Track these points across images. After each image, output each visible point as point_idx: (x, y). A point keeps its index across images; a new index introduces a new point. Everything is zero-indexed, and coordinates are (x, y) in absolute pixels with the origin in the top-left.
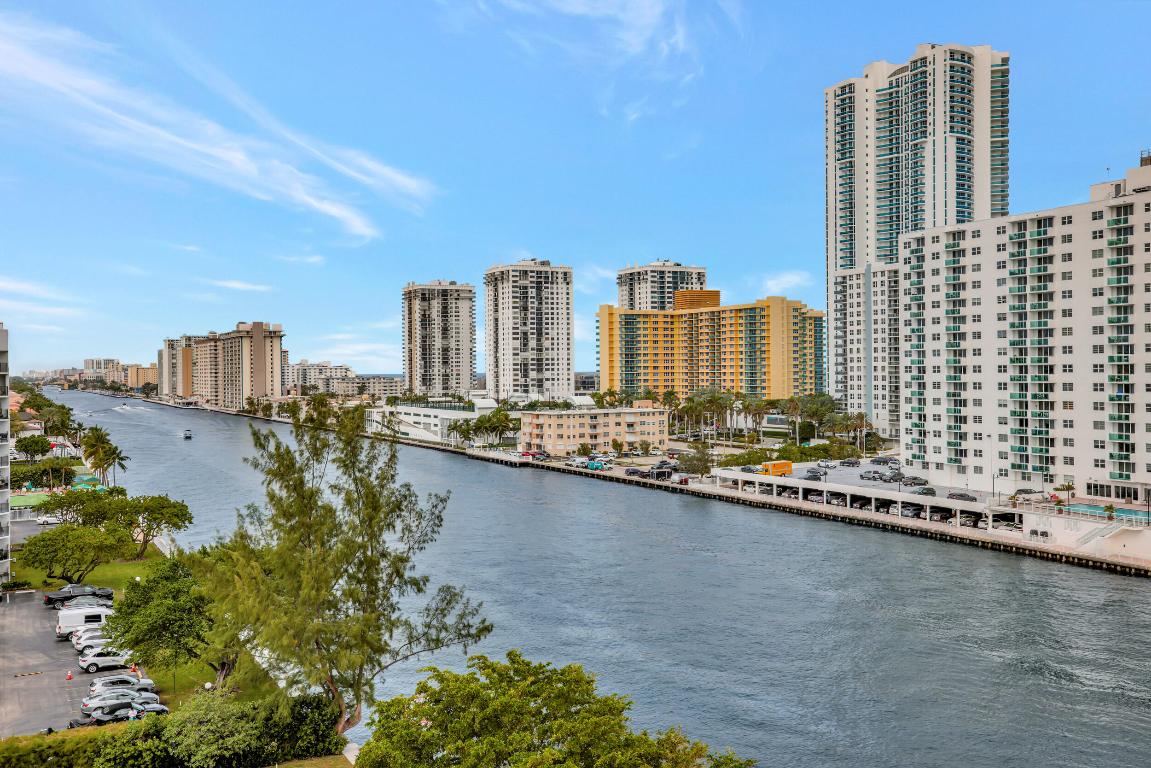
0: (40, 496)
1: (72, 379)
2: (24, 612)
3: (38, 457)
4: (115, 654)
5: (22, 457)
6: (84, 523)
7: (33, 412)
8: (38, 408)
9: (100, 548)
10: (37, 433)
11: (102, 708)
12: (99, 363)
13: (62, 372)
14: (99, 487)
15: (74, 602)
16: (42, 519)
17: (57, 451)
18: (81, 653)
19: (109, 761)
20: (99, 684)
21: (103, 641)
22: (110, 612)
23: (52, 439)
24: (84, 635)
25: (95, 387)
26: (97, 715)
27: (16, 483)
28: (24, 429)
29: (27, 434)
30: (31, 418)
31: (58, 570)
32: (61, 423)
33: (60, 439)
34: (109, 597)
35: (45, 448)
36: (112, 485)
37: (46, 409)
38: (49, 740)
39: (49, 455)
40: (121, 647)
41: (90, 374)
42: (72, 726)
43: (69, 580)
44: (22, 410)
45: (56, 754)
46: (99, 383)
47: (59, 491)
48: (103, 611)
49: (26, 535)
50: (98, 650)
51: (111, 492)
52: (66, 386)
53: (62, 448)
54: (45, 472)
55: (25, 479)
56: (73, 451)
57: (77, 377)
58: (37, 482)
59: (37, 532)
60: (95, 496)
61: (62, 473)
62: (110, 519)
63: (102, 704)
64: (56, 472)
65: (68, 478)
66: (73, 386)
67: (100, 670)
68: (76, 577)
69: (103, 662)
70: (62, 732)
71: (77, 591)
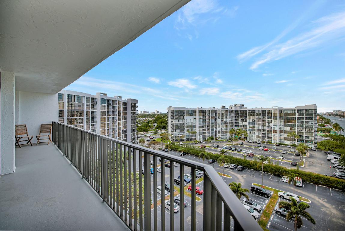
0: (323, 134)
1: (330, 114)
2: (320, 153)
3: (322, 127)
4: (342, 166)
5: (319, 127)
6: (333, 140)
7: (321, 119)
8: (323, 119)
9: (337, 145)
10: (322, 123)
11: (339, 175)
12: (336, 111)
13: (328, 113)
14: (337, 134)
15: (331, 154)
16: (323, 138)
17: (327, 127)
18: (333, 164)
19: (341, 186)
20: (338, 171)
21: (338, 163)
22: (340, 158)
23: (325, 124)
24: (333, 161)
25: (335, 116)
26: (338, 176)
27: (318, 132)
28: (319, 122)
29: (320, 123)
30: (321, 121)
31: (327, 148)
32: (328, 122)
33: (327, 125)
34: (340, 155)
35: (324, 126)
36: (340, 134)
37: (324, 119)
38: (326, 177)
39: (325, 127)
40: (343, 165)
41: (334, 113)
42: (331, 176)
43: (330, 150)
44: (319, 119)
45: (328, 180)
46: (337, 115)
47: (327, 134)
48: (338, 157)
49: (321, 140)
50: (338, 164)
51: (340, 135)
52: (329, 115)
53: (328, 126)
54: (324, 130)
55: (320, 131)
56: (331, 127)
57: (331, 114)
58: (322, 131)
59: (323, 140)
60: (336, 136)
61: (328, 131)
62: (340, 140)
63: (339, 174)
64: (326, 130)
65: (329, 132)
66: (330, 115)
67: (337, 168)
68: (332, 149)
69: (338, 167)
70: (329, 177)
71: (332, 152)
